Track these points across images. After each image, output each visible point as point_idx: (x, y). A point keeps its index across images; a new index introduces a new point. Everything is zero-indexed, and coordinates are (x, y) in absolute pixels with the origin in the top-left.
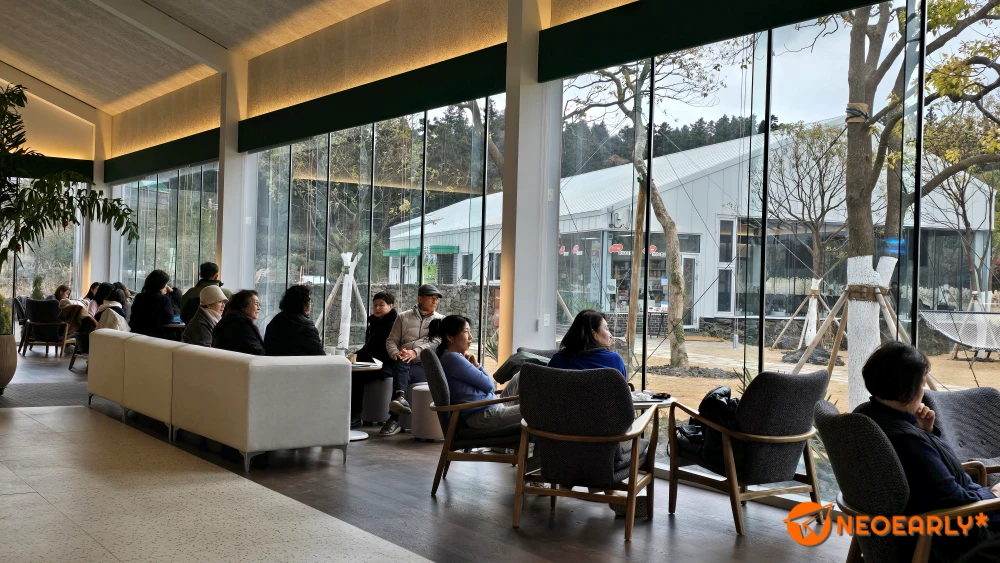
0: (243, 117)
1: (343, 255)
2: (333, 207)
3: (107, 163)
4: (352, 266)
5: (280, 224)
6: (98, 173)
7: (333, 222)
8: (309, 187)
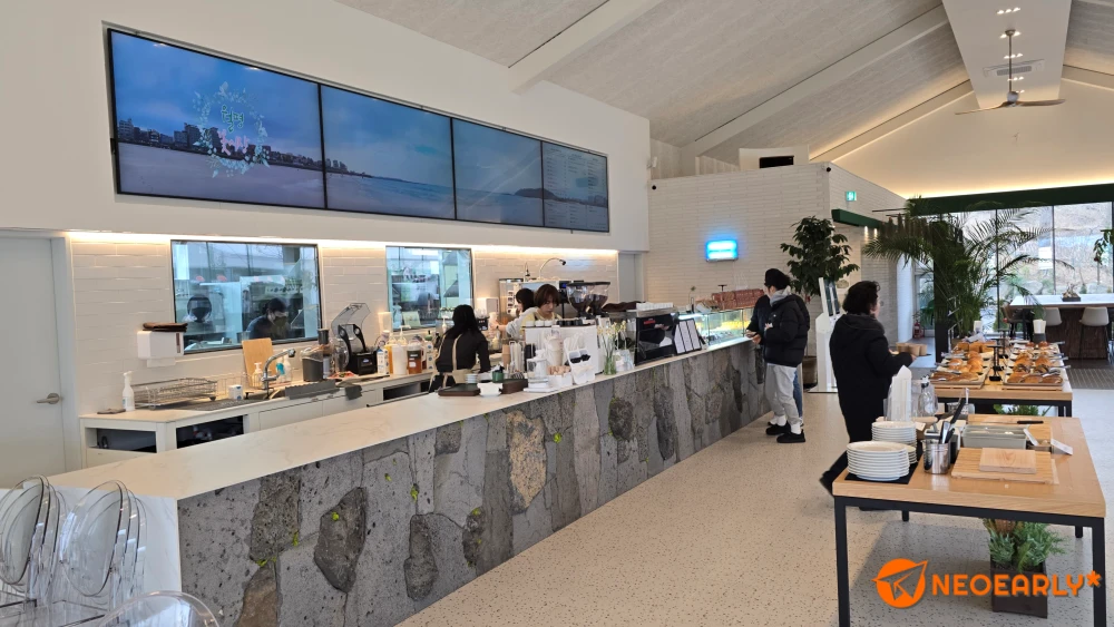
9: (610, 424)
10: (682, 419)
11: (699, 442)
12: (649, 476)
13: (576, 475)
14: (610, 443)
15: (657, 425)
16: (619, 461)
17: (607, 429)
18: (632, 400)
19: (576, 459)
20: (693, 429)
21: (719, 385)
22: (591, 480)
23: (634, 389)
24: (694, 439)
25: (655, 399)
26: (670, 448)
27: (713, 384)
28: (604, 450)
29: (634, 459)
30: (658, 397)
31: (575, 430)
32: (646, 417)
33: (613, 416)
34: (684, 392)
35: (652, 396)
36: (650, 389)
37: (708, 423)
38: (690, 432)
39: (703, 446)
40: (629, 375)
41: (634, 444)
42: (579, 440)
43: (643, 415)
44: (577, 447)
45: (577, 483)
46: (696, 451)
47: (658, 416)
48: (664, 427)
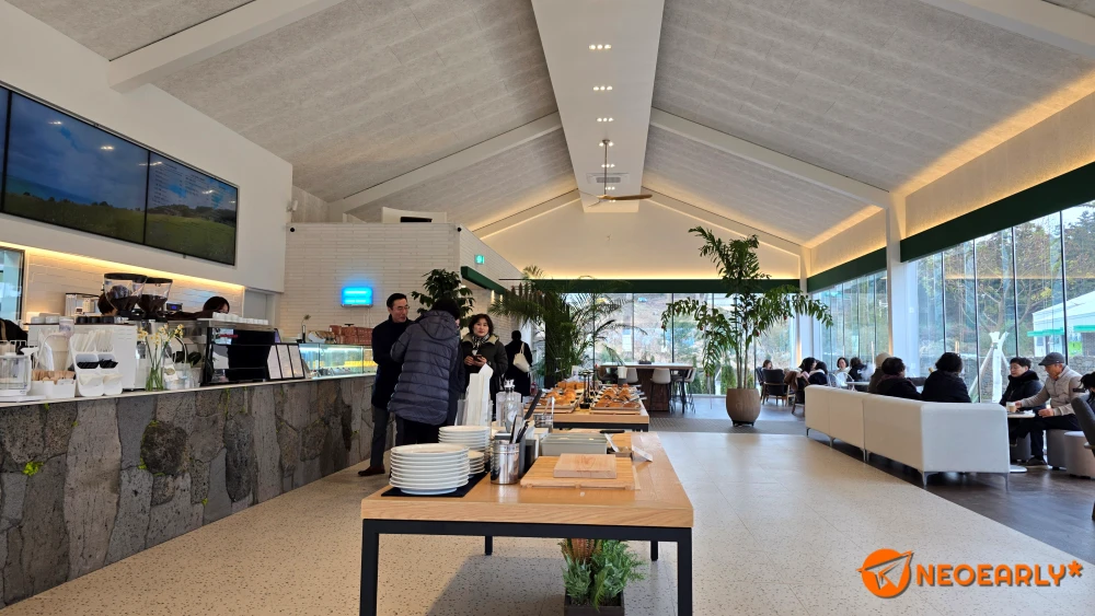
0: (903, 237)
1: (991, 334)
2: (980, 298)
3: (808, 280)
4: (1000, 344)
5: (937, 315)
6: (803, 286)
7: (980, 311)
8: (958, 284)
9: (143, 454)
10: (266, 455)
11: (288, 480)
12: (204, 522)
13: (64, 523)
14: (142, 479)
15: (226, 460)
16: (154, 503)
17: (137, 460)
18: (188, 427)
19: (67, 499)
20: (281, 466)
21: (323, 419)
22: (96, 528)
23: (193, 412)
24: (282, 477)
25: (225, 427)
26: (244, 487)
27: (315, 417)
28: (127, 487)
29: (183, 501)
30: (231, 425)
31: (70, 459)
32: (209, 448)
33: (148, 443)
34: (273, 423)
35: (221, 423)
36: (219, 415)
37: (304, 460)
38: (276, 470)
39: (294, 486)
40: (185, 394)
41: (184, 482)
42: (76, 473)
43: (203, 445)
44: (71, 481)
45: (66, 533)
46: (283, 492)
47: (229, 448)
48: (235, 461)
